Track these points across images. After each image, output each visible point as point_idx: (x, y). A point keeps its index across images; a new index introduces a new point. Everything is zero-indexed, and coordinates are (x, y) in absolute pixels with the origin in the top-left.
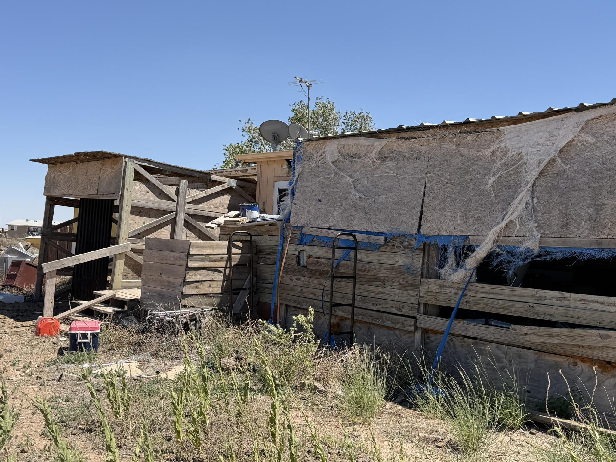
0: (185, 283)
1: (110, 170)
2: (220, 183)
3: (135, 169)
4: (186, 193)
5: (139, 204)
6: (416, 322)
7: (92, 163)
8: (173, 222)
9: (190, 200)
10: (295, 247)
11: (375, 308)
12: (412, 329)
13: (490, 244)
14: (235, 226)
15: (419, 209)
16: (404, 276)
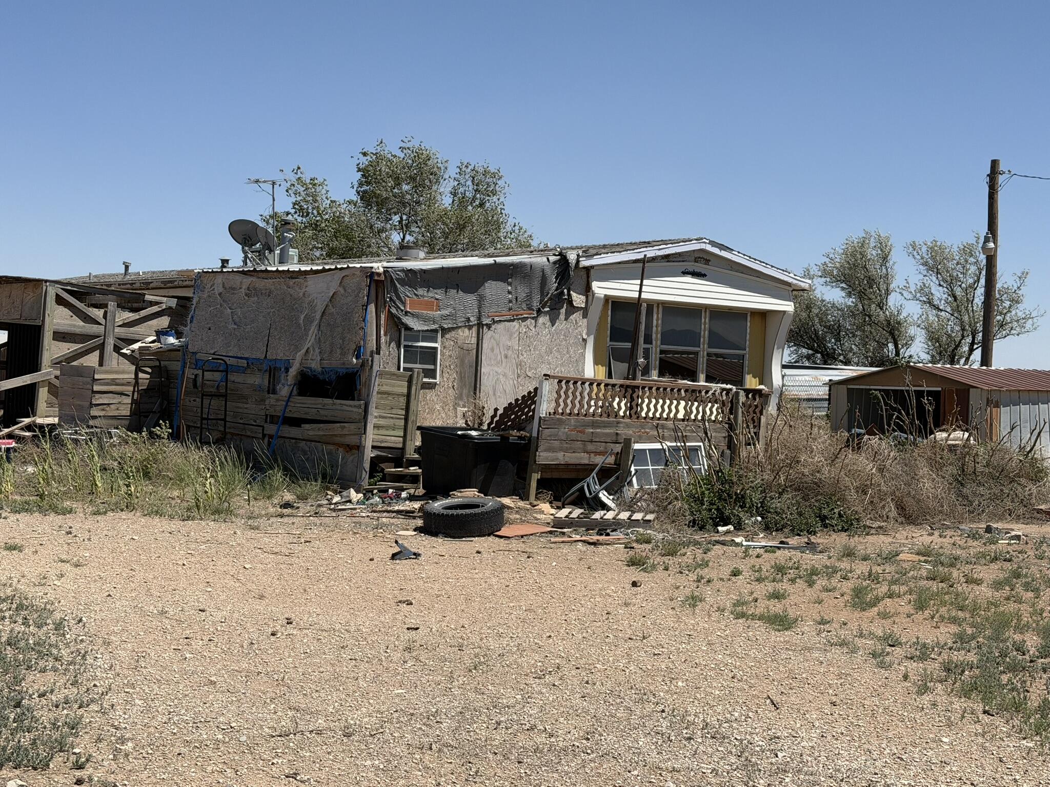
0: (92, 405)
1: (31, 294)
2: (157, 303)
3: (57, 294)
4: (115, 316)
5: (62, 329)
6: (263, 430)
7: (15, 285)
8: (101, 347)
9: (121, 323)
10: (192, 371)
11: (241, 422)
12: (260, 436)
13: (298, 365)
14: (148, 352)
15: (267, 338)
16: (258, 393)
